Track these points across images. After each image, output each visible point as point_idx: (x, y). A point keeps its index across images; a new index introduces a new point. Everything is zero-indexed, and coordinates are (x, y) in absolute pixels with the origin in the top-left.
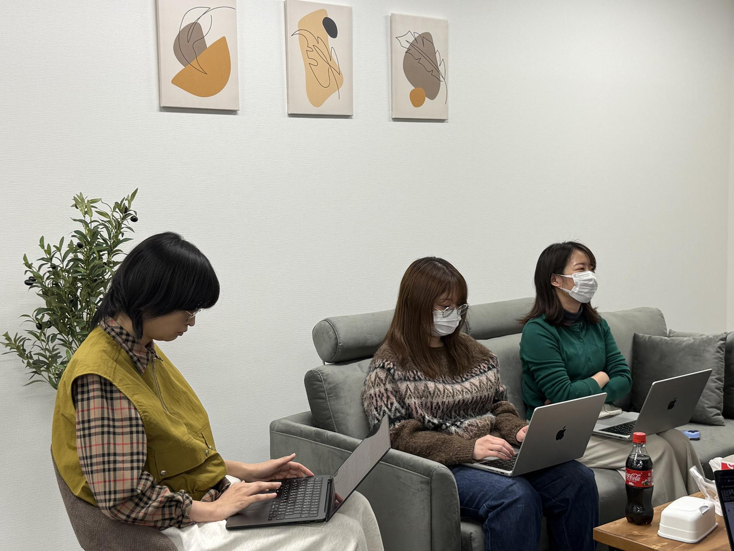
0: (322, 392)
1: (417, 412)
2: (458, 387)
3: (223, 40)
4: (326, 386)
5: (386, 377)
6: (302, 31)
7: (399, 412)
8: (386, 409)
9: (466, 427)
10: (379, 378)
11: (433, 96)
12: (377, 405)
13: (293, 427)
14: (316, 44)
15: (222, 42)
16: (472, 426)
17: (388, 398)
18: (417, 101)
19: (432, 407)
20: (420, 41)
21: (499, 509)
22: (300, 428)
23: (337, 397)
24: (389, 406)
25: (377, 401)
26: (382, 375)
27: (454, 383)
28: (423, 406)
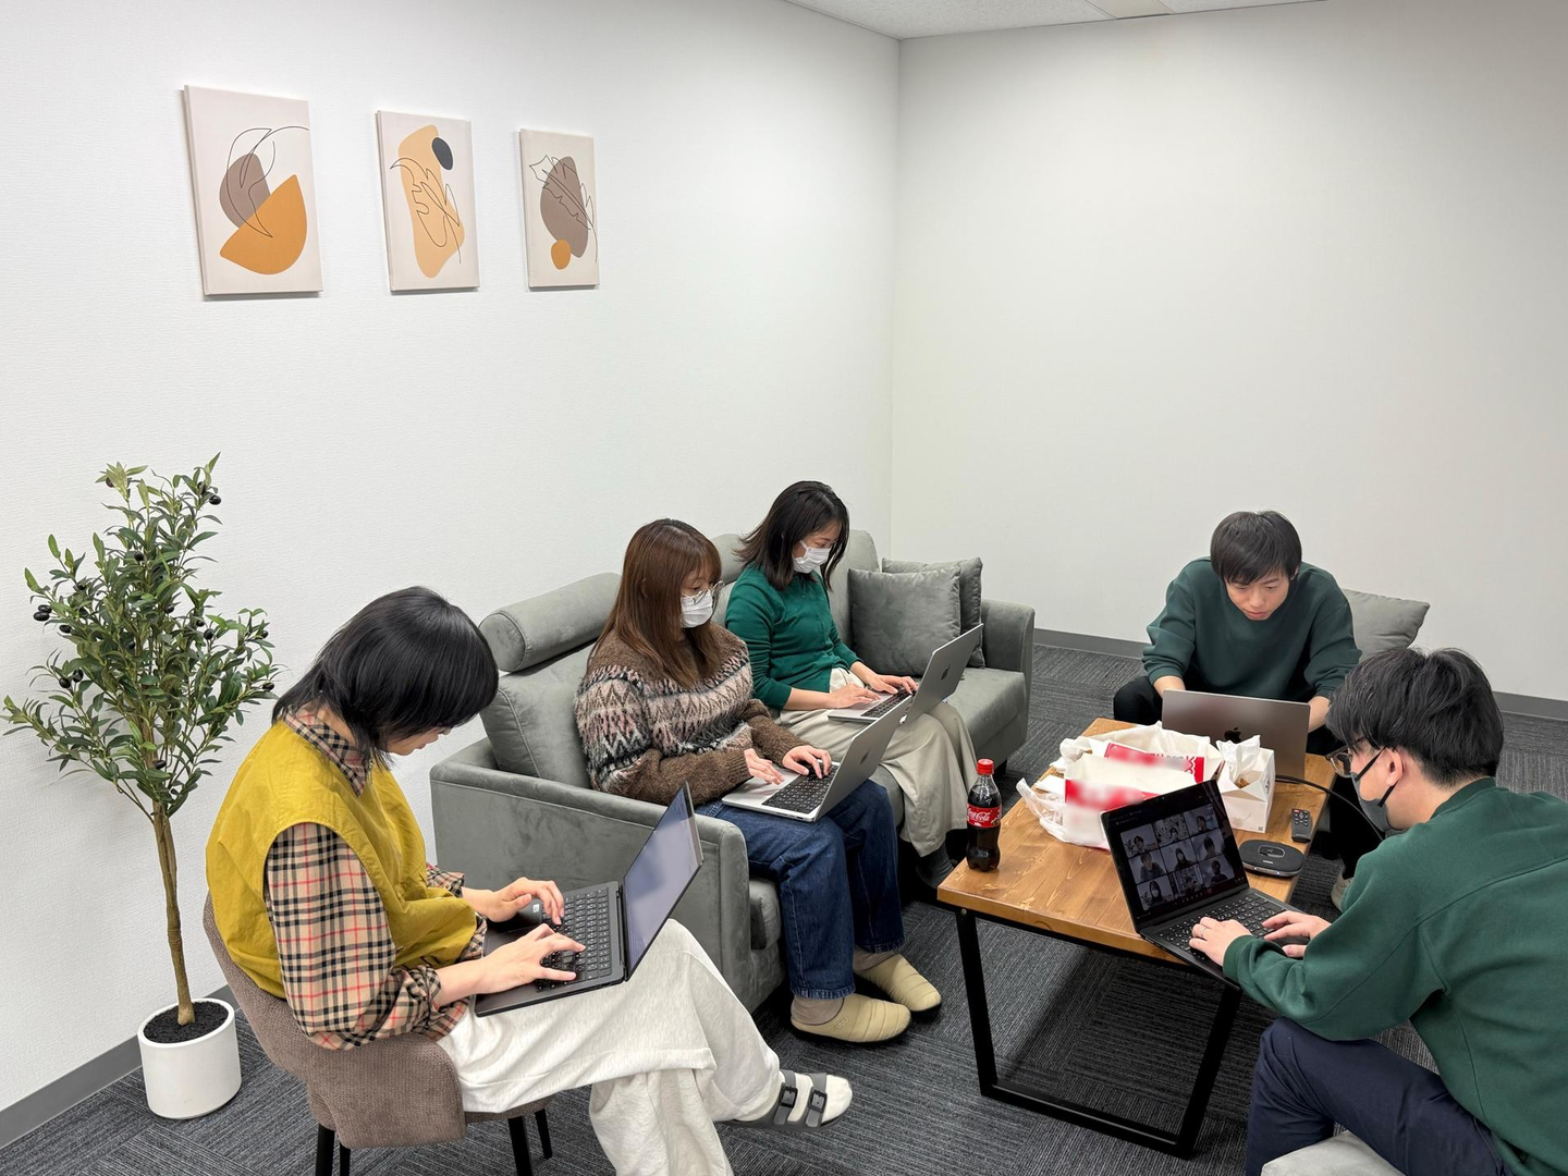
0: (511, 719)
1: (669, 740)
2: (712, 695)
3: (294, 179)
4: (516, 711)
5: (626, 695)
6: (406, 161)
7: (639, 744)
8: (623, 739)
9: (725, 749)
10: (616, 694)
11: (579, 254)
12: (609, 732)
13: (474, 774)
14: (425, 180)
15: (292, 182)
16: (733, 746)
17: (626, 723)
18: (560, 261)
19: (684, 728)
20: (560, 169)
21: (805, 864)
22: (486, 777)
23: (534, 724)
24: (628, 735)
25: (609, 726)
26: (620, 688)
27: (706, 691)
28: (675, 730)
